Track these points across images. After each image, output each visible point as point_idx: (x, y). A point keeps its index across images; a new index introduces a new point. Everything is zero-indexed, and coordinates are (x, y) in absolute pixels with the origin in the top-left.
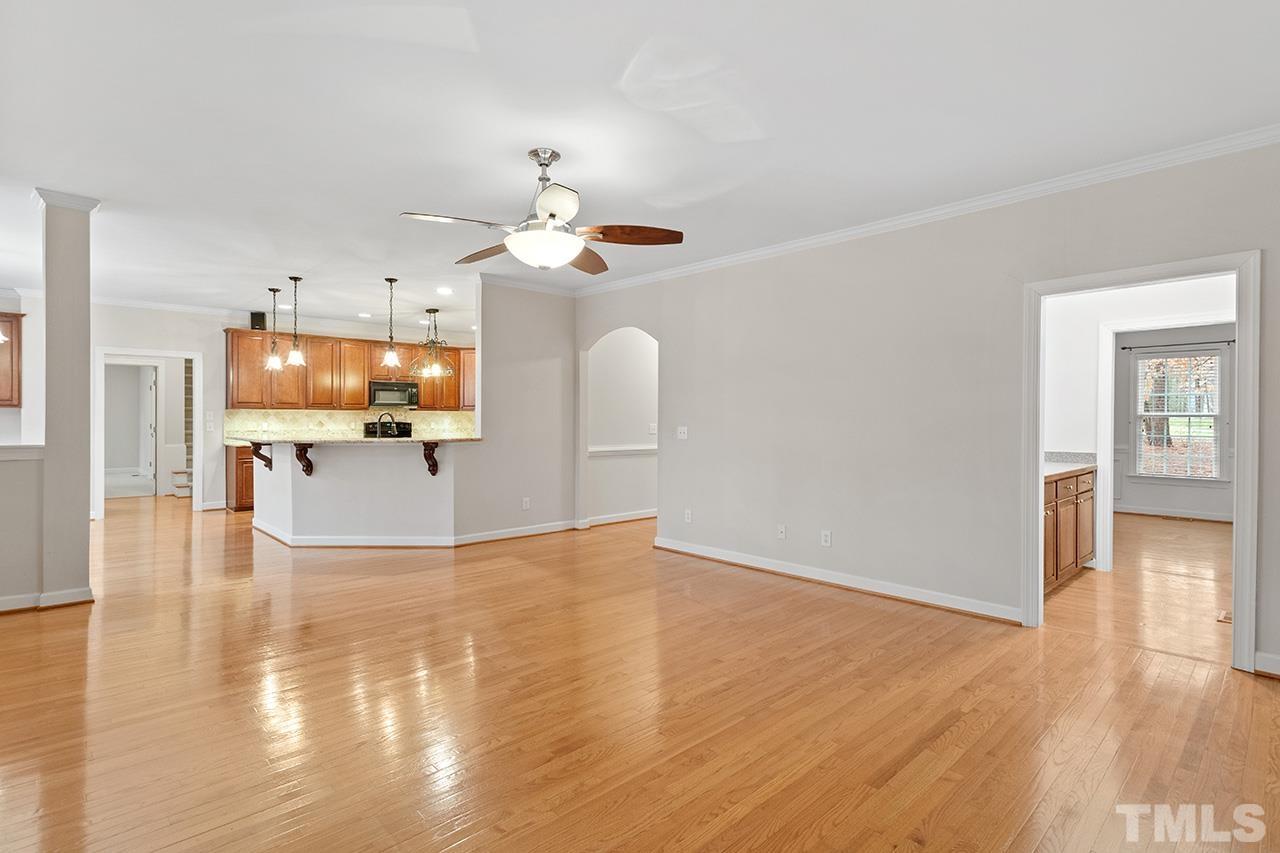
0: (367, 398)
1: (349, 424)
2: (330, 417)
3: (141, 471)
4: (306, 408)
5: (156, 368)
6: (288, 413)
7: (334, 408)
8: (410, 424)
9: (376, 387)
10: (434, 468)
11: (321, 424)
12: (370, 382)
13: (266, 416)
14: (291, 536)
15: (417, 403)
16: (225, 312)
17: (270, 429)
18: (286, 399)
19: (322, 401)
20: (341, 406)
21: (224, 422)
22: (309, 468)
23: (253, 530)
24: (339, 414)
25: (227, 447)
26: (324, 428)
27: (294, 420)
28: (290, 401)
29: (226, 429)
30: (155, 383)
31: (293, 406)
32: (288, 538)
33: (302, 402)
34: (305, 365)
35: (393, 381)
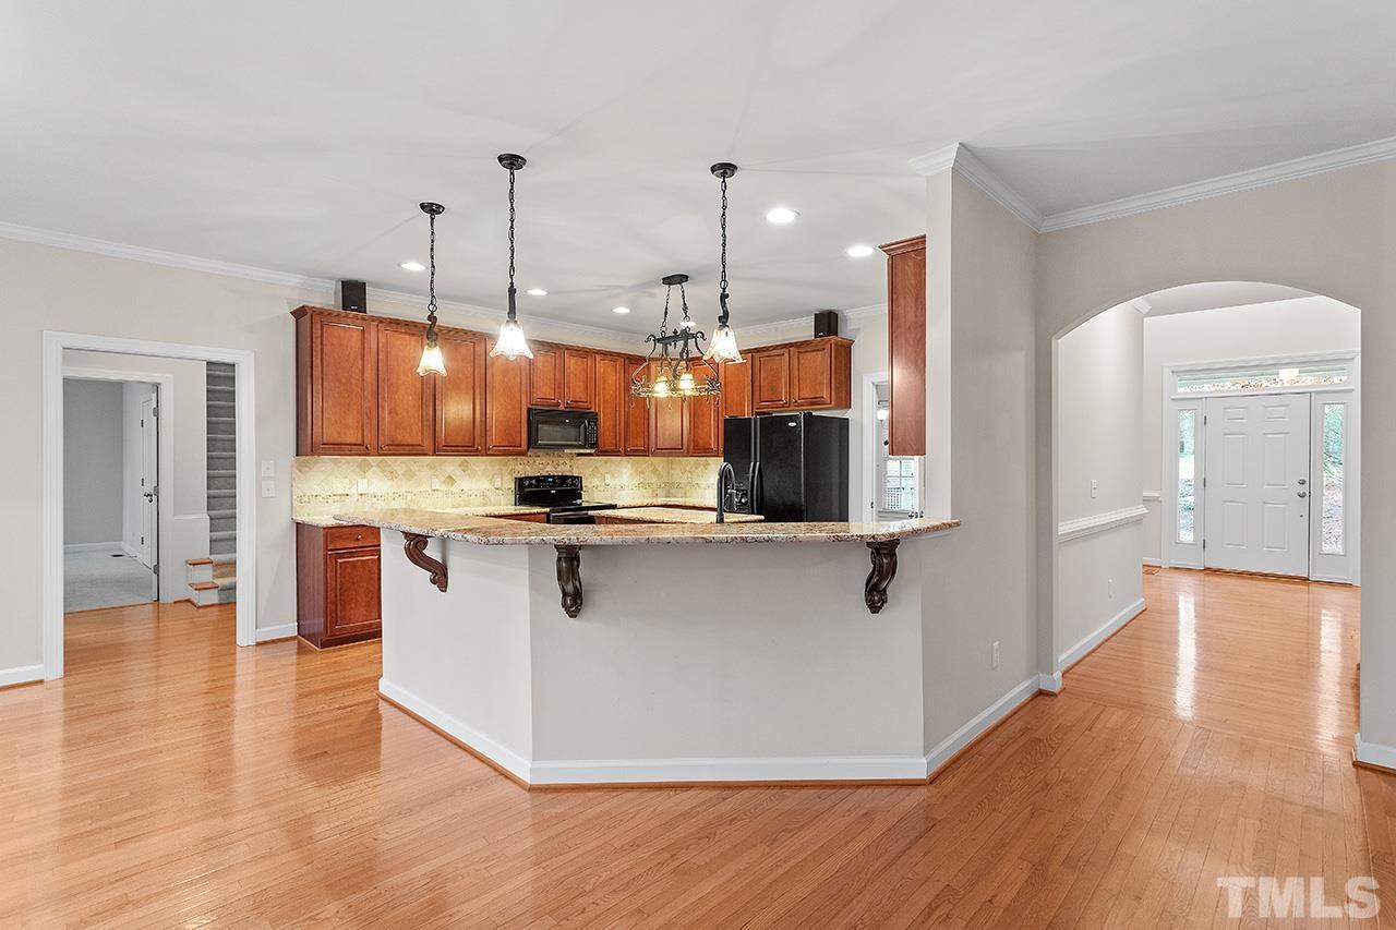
0: (524, 436)
1: (492, 481)
2: (464, 467)
3: (126, 547)
4: (434, 454)
5: (157, 387)
6: (399, 463)
7: (477, 453)
8: (579, 478)
9: (538, 418)
10: (876, 596)
11: (450, 480)
12: (529, 410)
13: (364, 468)
14: (528, 764)
15: (594, 445)
16: (294, 279)
17: (371, 490)
18: (401, 437)
19: (459, 441)
20: (487, 449)
21: (293, 479)
22: (574, 602)
23: (382, 704)
24: (479, 463)
25: (300, 527)
26: (455, 489)
27: (410, 475)
28: (409, 441)
29: (297, 492)
30: (156, 413)
31: (413, 450)
32: (524, 768)
33: (428, 444)
34: (531, 356)
35: (561, 408)
